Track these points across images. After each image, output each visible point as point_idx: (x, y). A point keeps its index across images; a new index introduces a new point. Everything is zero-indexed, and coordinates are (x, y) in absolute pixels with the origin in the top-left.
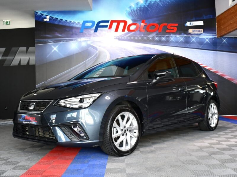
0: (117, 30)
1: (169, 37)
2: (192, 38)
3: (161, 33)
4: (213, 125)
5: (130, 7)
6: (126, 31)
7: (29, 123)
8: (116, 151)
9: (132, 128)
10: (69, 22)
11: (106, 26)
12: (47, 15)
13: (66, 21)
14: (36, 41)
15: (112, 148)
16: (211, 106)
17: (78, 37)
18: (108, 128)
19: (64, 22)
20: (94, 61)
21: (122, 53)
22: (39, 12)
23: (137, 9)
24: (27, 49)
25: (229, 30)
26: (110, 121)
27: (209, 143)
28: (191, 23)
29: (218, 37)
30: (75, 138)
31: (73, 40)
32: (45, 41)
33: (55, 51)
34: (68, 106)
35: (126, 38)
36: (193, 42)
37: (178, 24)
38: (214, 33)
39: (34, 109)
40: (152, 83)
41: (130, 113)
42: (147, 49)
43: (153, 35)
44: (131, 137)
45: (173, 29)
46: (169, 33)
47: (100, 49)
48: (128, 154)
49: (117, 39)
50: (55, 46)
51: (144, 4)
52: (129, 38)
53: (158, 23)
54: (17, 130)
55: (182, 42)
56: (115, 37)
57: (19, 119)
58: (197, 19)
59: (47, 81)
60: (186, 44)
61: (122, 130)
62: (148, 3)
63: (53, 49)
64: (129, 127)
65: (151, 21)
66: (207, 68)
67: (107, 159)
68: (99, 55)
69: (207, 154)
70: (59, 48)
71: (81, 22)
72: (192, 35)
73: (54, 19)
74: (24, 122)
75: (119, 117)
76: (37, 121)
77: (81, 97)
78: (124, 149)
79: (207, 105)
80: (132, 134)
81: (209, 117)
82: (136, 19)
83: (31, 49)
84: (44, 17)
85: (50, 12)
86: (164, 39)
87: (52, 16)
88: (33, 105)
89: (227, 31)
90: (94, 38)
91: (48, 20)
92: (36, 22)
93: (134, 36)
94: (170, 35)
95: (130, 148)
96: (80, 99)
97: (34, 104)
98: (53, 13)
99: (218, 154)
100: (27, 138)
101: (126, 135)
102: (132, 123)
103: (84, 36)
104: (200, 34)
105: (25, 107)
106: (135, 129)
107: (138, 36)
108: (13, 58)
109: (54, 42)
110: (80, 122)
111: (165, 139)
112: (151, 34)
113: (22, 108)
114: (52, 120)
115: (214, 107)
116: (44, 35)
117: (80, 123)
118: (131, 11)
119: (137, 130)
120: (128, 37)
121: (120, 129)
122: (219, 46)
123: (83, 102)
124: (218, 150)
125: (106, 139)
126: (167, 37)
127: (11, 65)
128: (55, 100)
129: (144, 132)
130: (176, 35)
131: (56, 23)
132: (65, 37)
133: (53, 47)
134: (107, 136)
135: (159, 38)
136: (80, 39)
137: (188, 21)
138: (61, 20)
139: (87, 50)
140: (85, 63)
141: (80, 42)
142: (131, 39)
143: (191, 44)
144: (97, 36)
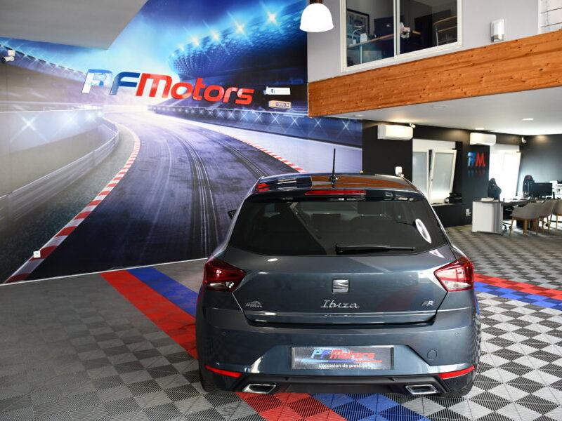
0: (153, 93)
1: (239, 111)
2: (273, 116)
3: (227, 105)
5: (177, 51)
6: (170, 97)
10: (60, 68)
11: (134, 85)
12: (9, 46)
13: (53, 65)
17: (80, 101)
19: (50, 67)
20: (111, 151)
21: (161, 139)
23: (189, 56)
28: (272, 90)
29: (309, 116)
31: (68, 108)
32: (5, 105)
33: (29, 128)
35: (168, 110)
36: (275, 123)
37: (253, 90)
38: (305, 109)
42: (204, 132)
43: (215, 107)
47: (122, 128)
49: (153, 110)
50: (29, 117)
51: (202, 49)
52: (174, 110)
53: (222, 86)
55: (259, 123)
56: (149, 106)
58: (282, 83)
59: (11, 193)
62: (207, 47)
63: (25, 124)
65: (212, 81)
68: (120, 140)
70: (36, 123)
71: (85, 72)
72: (273, 111)
73: (26, 59)
82: (188, 76)
84: (3, 50)
85: (15, 42)
86: (231, 115)
87: (21, 51)
90: (110, 106)
91: (12, 59)
93: (183, 107)
94: (241, 109)
98: (23, 44)
103: (91, 101)
104: (285, 110)
107: (191, 107)
109: (28, 110)
112: (210, 105)
116: (5, 93)
118: (179, 58)
120: (174, 107)
122: (311, 132)
126: (236, 111)
130: (250, 109)
131: (31, 67)
132: (52, 101)
133: (24, 119)
135: (223, 114)
136: (82, 106)
137: (269, 87)
138: (41, 63)
139: (97, 129)
140: (92, 155)
141: (83, 112)
142: (177, 111)
143: (272, 127)
144: (117, 102)
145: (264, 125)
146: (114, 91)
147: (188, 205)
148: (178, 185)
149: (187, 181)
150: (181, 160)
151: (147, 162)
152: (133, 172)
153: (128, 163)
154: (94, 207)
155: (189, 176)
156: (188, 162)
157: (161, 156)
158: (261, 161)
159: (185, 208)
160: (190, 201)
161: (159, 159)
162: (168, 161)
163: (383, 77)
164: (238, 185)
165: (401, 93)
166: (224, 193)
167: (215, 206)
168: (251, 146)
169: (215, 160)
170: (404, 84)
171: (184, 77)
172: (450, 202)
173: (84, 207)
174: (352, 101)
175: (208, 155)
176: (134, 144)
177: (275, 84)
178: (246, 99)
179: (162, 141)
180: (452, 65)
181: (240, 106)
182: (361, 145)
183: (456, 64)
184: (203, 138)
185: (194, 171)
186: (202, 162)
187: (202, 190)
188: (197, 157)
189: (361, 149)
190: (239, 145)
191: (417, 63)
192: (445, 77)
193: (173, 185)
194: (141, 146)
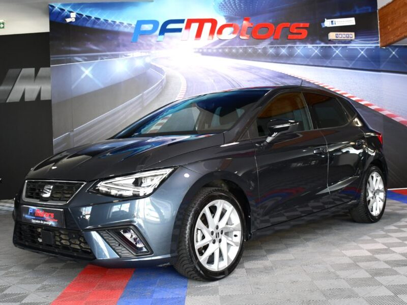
1: (293, 47)
2: (335, 49)
3: (279, 41)
4: (375, 213)
6: (216, 38)
7: (42, 222)
8: (201, 272)
9: (230, 228)
10: (112, 23)
11: (180, 30)
12: (71, 10)
13: (106, 21)
14: (51, 59)
15: (195, 267)
16: (372, 177)
17: (128, 50)
18: (188, 231)
19: (103, 23)
20: (159, 93)
21: (208, 79)
22: (57, 6)
24: (37, 72)
25: (401, 34)
26: (190, 219)
27: (370, 251)
28: (332, 22)
29: (382, 46)
30: (128, 252)
31: (120, 56)
32: (68, 58)
33: (87, 76)
34: (113, 192)
35: (215, 51)
36: (337, 57)
37: (308, 24)
38: (375, 39)
39: (52, 198)
40: (265, 143)
41: (226, 202)
42: (253, 70)
43: (265, 44)
44: (228, 244)
45: (301, 33)
46: (294, 41)
47: (169, 71)
48: (224, 276)
49: (198, 52)
50: (87, 67)
52: (221, 51)
53: (272, 23)
54: (21, 233)
55: (317, 57)
56: (195, 49)
57: (24, 215)
58: (344, 14)
59: (73, 131)
60: (325, 60)
61: (212, 233)
63: (83, 72)
64: (224, 228)
65: (261, 19)
66: (363, 103)
67: (186, 286)
68: (167, 82)
69: (368, 275)
70: (93, 71)
71: (134, 23)
72: (335, 44)
73: (84, 18)
74: (34, 221)
75: (206, 210)
76: (57, 220)
77: (138, 175)
78: (216, 267)
79: (365, 176)
80: (230, 239)
81: (368, 199)
82: (234, 16)
83: (42, 71)
84: (66, 14)
85: (76, 6)
86: (283, 51)
87: (80, 12)
88: (50, 189)
89: (398, 36)
90: (157, 51)
91: (73, 20)
92: (52, 24)
93: (230, 47)
94: (295, 44)
95: (227, 266)
96: (134, 179)
97: (52, 187)
98: (82, 6)
99: (388, 275)
100: (39, 249)
101: (220, 241)
102: (229, 219)
103: (140, 49)
104: (349, 42)
105: (35, 193)
106: (235, 230)
107: (238, 47)
108: (10, 88)
109: (86, 60)
110: (135, 222)
111: (290, 243)
112: (261, 42)
113: (29, 194)
114: (85, 216)
115: (377, 180)
116: (68, 48)
117: (135, 224)
119: (239, 231)
120: (220, 48)
121: (208, 232)
122: (385, 63)
123: (140, 186)
124: (387, 266)
125: (184, 251)
126: (289, 47)
127: (7, 101)
128: (89, 182)
129: (251, 235)
130: (306, 44)
131: (88, 25)
132: (105, 52)
133: (83, 69)
134: (185, 245)
135: (275, 50)
136: (131, 54)
138: (96, 21)
139: (145, 73)
140: (142, 96)
141: (132, 59)
142: (224, 52)
143: (334, 61)
144: (163, 48)
171: (230, 19)
176: (180, 85)
177: (336, 15)
179: (209, 81)
184: (253, 76)
194: (187, 87)
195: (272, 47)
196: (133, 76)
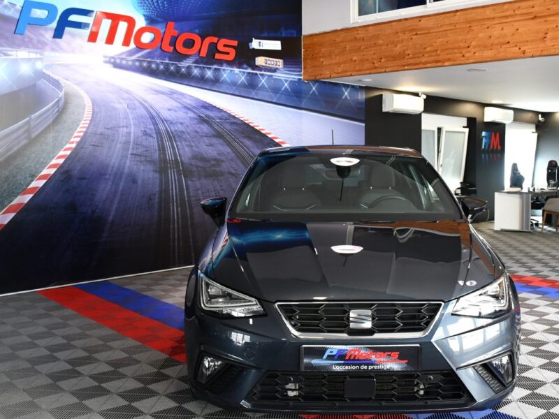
1: (219, 69)
2: (261, 78)
3: (204, 60)
6: (132, 45)
20: (54, 118)
21: (121, 103)
28: (260, 42)
29: (304, 80)
35: (130, 63)
36: (263, 87)
37: (237, 42)
38: (298, 70)
42: (175, 95)
43: (190, 62)
47: (68, 85)
49: (109, 62)
52: (137, 64)
53: (199, 34)
55: (243, 86)
56: (105, 57)
58: (271, 35)
60: (251, 90)
68: (66, 103)
71: (19, 4)
72: (261, 70)
82: (155, 18)
86: (209, 74)
90: (52, 54)
93: (149, 60)
94: (223, 66)
104: (275, 70)
107: (158, 61)
112: (185, 59)
120: (136, 60)
122: (305, 100)
126: (215, 69)
130: (233, 67)
135: (200, 72)
136: (14, 53)
137: (255, 39)
139: (34, 86)
140: (28, 122)
141: (16, 61)
142: (141, 66)
143: (260, 92)
144: (62, 49)
145: (249, 90)
146: (58, 34)
147: (154, 195)
148: (142, 168)
149: (152, 162)
150: (145, 133)
151: (101, 134)
152: (82, 148)
153: (76, 134)
154: (30, 196)
155: (156, 155)
156: (155, 136)
157: (120, 127)
158: (244, 137)
159: (150, 199)
160: (158, 189)
161: (118, 131)
162: (130, 133)
163: (413, 30)
164: (217, 169)
165: (436, 50)
166: (199, 179)
167: (188, 196)
168: (234, 117)
169: (189, 134)
170: (440, 40)
171: (151, 20)
172: (462, 193)
173: (16, 197)
174: (367, 60)
175: (180, 127)
176: (84, 109)
177: (263, 35)
178: (228, 53)
179: (121, 106)
180: (507, 17)
181: (220, 62)
182: (363, 119)
183: (511, 16)
184: (175, 104)
185: (162, 148)
186: (172, 137)
187: (172, 175)
188: (166, 129)
189: (364, 125)
190: (219, 115)
191: (458, 13)
192: (496, 32)
193: (135, 167)
194: (93, 112)
195: (197, 67)
196: (16, 88)
